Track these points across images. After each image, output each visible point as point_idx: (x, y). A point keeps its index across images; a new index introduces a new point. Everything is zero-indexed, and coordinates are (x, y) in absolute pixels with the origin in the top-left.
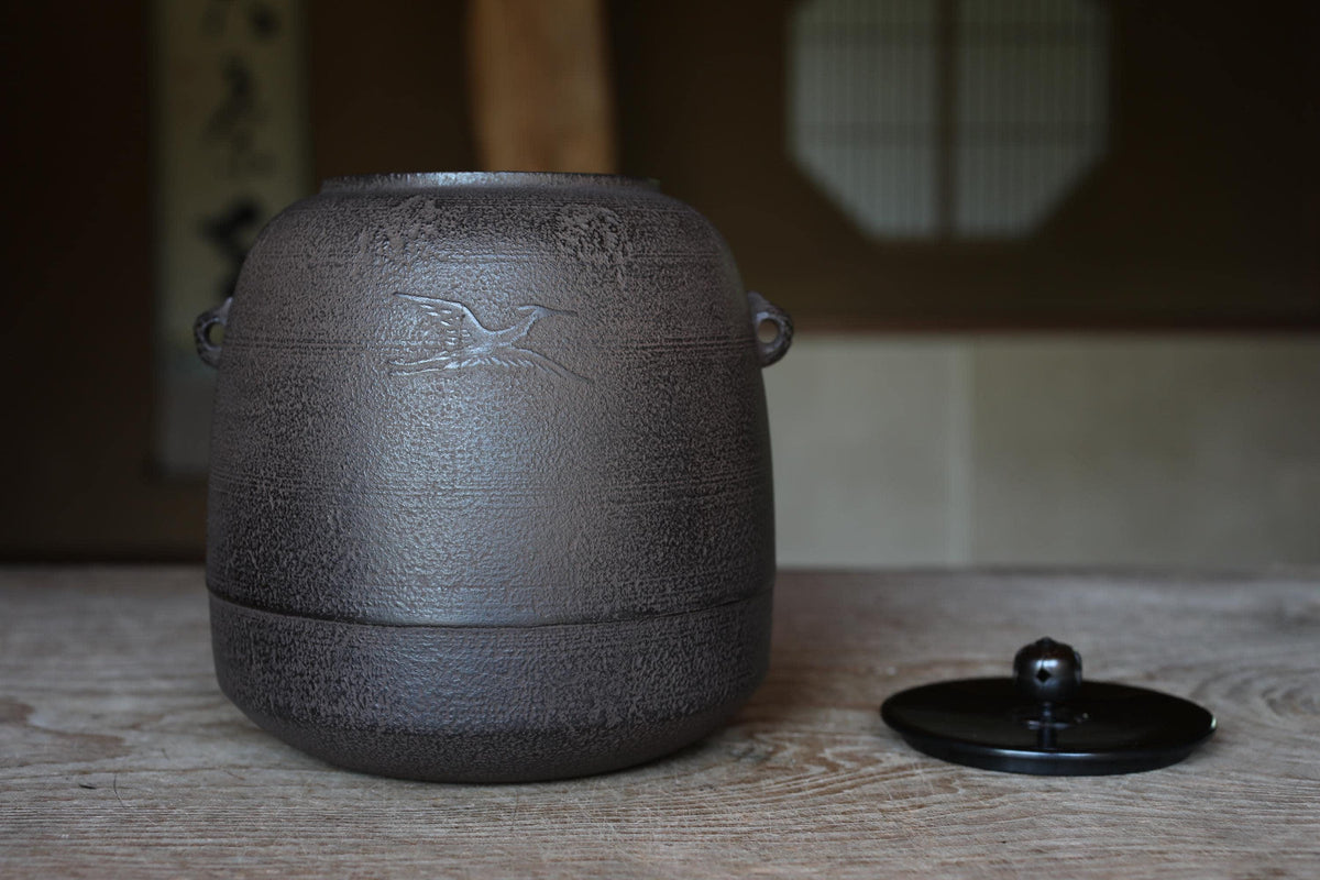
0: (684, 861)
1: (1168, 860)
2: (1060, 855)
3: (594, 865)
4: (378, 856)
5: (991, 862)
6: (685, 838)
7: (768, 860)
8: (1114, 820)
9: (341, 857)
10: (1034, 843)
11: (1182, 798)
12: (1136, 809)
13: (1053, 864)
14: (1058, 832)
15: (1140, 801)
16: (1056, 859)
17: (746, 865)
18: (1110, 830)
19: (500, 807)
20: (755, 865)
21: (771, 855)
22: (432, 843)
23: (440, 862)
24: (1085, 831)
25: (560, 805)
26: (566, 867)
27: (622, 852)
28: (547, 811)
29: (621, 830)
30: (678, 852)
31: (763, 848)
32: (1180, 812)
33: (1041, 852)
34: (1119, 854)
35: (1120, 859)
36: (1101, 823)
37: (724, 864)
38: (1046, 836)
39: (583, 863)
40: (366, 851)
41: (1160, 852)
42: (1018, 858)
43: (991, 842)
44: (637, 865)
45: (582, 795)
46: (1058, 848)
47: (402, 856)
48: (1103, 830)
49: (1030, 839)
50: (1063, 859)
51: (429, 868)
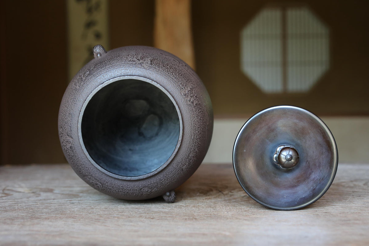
0: (232, 215)
1: (361, 214)
2: (332, 213)
3: (209, 216)
4: (151, 214)
5: (314, 215)
6: (231, 211)
7: (254, 214)
8: (345, 207)
9: (142, 215)
10: (325, 211)
11: (363, 203)
12: (351, 205)
13: (330, 215)
14: (331, 209)
15: (352, 204)
16: (331, 214)
17: (249, 216)
18: (345, 209)
19: (181, 206)
20: (251, 215)
21: (255, 214)
22: (165, 212)
23: (168, 215)
24: (338, 209)
25: (197, 205)
26: (201, 216)
27: (216, 213)
28: (194, 206)
29: (214, 210)
30: (230, 214)
31: (253, 212)
32: (363, 206)
33: (326, 213)
34: (347, 213)
35: (348, 214)
36: (342, 208)
37: (243, 215)
38: (328, 210)
39: (205, 215)
40: (148, 213)
41: (359, 213)
42: (321, 214)
43: (313, 211)
44: (220, 215)
45: (203, 204)
46: (331, 212)
47: (158, 214)
48: (343, 209)
49: (324, 210)
50: (333, 214)
51: (165, 216)
